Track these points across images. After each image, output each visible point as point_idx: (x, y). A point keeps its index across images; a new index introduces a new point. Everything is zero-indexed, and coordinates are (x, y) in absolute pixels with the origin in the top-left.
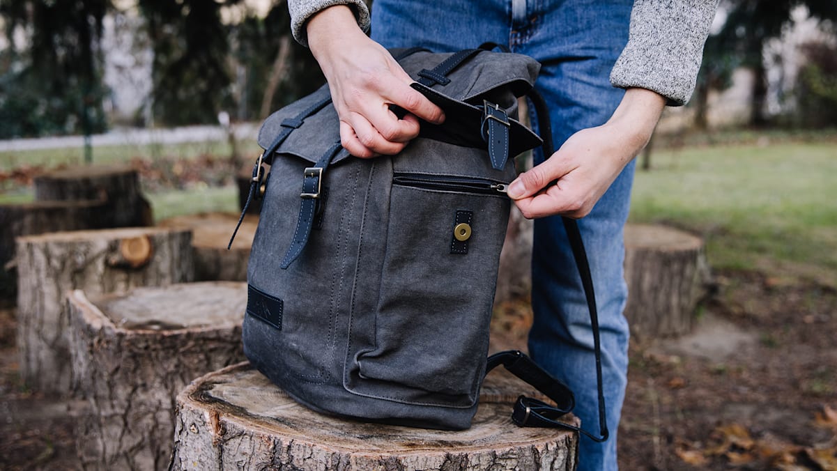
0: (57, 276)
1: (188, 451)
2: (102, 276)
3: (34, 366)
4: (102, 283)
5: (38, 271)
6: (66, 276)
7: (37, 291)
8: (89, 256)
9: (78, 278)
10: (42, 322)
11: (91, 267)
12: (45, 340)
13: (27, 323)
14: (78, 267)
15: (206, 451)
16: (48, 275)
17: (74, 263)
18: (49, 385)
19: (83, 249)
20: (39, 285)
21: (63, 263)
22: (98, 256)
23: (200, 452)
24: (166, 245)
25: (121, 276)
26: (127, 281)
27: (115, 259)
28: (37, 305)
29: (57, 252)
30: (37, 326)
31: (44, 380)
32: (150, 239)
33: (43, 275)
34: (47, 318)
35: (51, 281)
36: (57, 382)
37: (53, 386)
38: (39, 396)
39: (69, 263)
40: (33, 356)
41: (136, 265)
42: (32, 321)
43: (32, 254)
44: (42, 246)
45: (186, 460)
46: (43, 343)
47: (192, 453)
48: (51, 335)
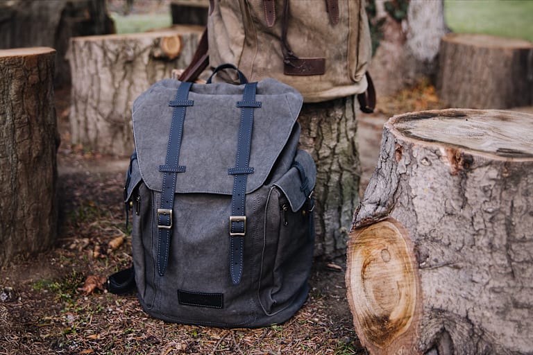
0: (112, 66)
1: (418, 180)
2: (147, 66)
3: (92, 135)
4: (146, 71)
5: (96, 62)
6: (120, 66)
7: (95, 78)
8: (137, 50)
9: (128, 67)
10: (99, 101)
11: (139, 59)
12: (102, 115)
13: (85, 102)
14: (129, 59)
15: (440, 179)
16: (105, 65)
17: (126, 56)
18: (104, 148)
19: (132, 45)
20: (97, 73)
21: (117, 56)
22: (145, 50)
23: (432, 180)
24: (189, 43)
25: (160, 66)
26: (164, 70)
27: (157, 53)
28: (95, 88)
29: (112, 47)
30: (95, 104)
31: (101, 144)
32: (180, 38)
33: (100, 65)
34: (102, 98)
35: (107, 69)
36: (111, 146)
37: (108, 149)
38: (98, 156)
39: (121, 56)
40: (91, 127)
41: (172, 57)
42: (90, 100)
43: (90, 49)
44: (100, 43)
45: (417, 187)
46: (99, 117)
47: (422, 181)
48: (106, 111)
